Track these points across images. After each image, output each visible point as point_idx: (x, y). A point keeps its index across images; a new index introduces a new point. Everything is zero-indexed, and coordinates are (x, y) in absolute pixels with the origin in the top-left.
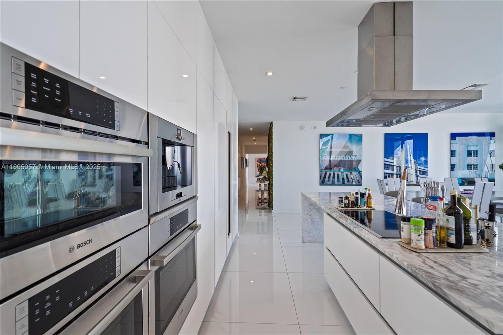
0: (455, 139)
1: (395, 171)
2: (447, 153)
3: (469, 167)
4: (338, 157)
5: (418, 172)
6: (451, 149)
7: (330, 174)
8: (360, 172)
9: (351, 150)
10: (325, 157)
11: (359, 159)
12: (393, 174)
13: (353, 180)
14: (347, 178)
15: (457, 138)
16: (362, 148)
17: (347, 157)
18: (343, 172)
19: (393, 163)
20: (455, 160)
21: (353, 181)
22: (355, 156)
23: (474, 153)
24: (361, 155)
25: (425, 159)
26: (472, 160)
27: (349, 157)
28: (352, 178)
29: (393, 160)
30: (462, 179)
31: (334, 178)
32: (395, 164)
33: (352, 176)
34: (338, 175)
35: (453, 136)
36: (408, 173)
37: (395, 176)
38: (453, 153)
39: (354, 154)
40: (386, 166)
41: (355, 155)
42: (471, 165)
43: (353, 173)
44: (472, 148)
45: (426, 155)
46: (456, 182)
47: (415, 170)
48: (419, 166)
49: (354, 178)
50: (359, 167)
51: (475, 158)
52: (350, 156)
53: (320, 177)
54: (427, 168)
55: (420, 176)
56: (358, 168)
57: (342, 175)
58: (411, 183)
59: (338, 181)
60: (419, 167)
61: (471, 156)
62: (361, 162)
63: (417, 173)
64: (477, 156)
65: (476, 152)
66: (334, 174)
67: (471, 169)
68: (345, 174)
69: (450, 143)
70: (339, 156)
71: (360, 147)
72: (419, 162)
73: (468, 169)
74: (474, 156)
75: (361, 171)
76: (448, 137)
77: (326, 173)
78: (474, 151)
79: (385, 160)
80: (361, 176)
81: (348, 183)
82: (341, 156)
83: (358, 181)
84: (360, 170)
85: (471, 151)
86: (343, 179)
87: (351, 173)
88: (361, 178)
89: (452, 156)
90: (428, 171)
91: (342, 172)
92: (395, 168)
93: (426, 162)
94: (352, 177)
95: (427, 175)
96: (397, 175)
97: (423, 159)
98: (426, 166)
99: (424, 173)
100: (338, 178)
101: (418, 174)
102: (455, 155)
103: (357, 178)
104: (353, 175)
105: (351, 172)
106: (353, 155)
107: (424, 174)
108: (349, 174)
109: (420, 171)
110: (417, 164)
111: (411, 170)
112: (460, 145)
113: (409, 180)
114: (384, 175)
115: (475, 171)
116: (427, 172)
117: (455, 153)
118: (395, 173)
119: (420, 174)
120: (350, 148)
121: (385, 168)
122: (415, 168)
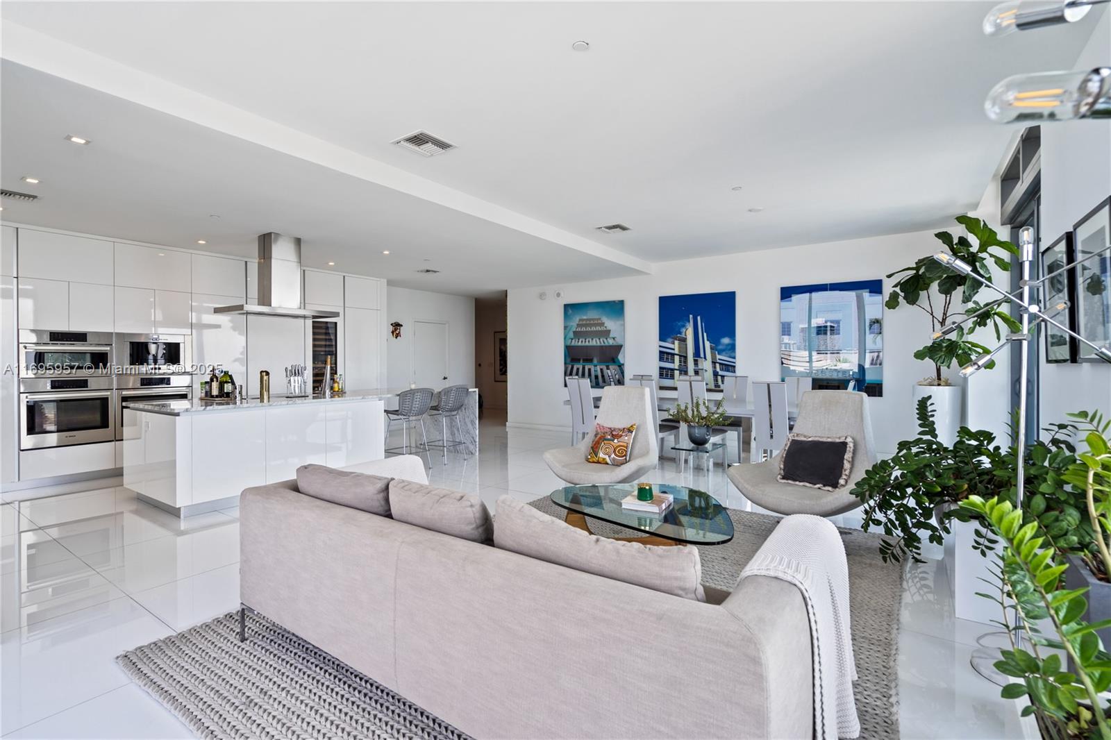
0: (789, 300)
1: (676, 365)
2: (775, 329)
4: (589, 341)
5: (718, 365)
6: (782, 321)
7: (578, 369)
8: (621, 366)
9: (608, 328)
10: (572, 342)
11: (619, 341)
12: (673, 370)
13: (611, 378)
14: (603, 376)
15: (797, 296)
16: (624, 325)
17: (601, 340)
18: (596, 366)
19: (674, 349)
20: (790, 341)
21: (610, 381)
22: (614, 338)
24: (623, 337)
25: (732, 342)
26: (828, 342)
29: (674, 344)
31: (585, 375)
32: (676, 351)
33: (609, 371)
34: (589, 370)
35: (787, 293)
36: (699, 367)
37: (677, 373)
38: (786, 329)
39: (611, 335)
40: (664, 356)
41: (614, 336)
43: (610, 367)
44: (828, 317)
45: (732, 334)
47: (713, 362)
48: (719, 354)
50: (620, 357)
51: (835, 336)
52: (606, 339)
53: (565, 373)
54: (734, 358)
55: (721, 373)
56: (618, 359)
57: (594, 371)
60: (718, 357)
61: (825, 333)
62: (622, 349)
63: (715, 367)
64: (838, 334)
65: (836, 323)
66: (584, 368)
68: (598, 368)
69: (780, 309)
71: (619, 323)
72: (720, 347)
74: (831, 333)
75: (623, 365)
76: (777, 296)
77: (572, 368)
78: (833, 321)
79: (661, 344)
80: (623, 373)
81: (604, 384)
82: (592, 339)
83: (619, 380)
84: (622, 362)
86: (596, 377)
87: (608, 369)
88: (623, 376)
89: (784, 334)
90: (737, 365)
91: (594, 366)
92: (677, 358)
93: (732, 347)
94: (610, 375)
95: (734, 372)
96: (679, 371)
97: (726, 341)
98: (732, 355)
99: (730, 368)
100: (589, 375)
101: (718, 369)
102: (790, 331)
103: (617, 376)
104: (611, 371)
105: (608, 366)
106: (611, 336)
107: (728, 371)
108: (605, 368)
109: (720, 364)
110: (716, 350)
111: (704, 363)
114: (660, 371)
116: (734, 367)
117: (790, 328)
118: (677, 367)
119: (722, 370)
120: (605, 325)
121: (661, 359)
122: (712, 359)
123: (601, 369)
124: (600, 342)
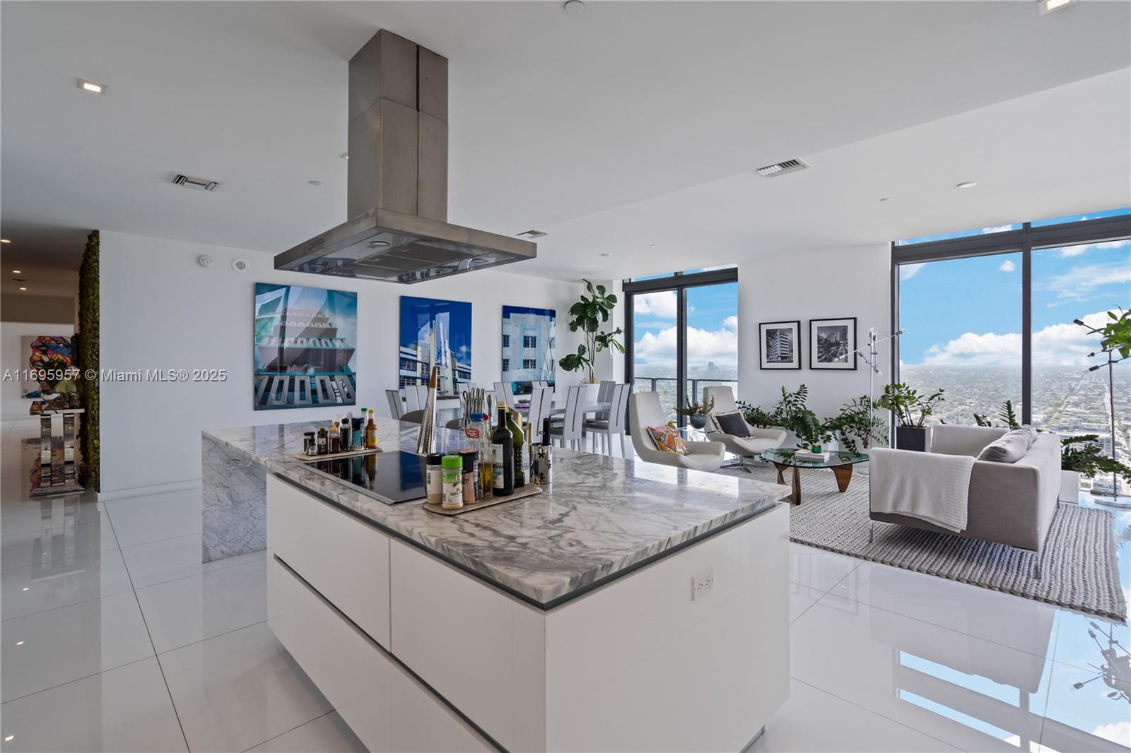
0: (509, 317)
1: (418, 373)
2: (498, 341)
3: (526, 363)
4: (302, 342)
5: (457, 372)
6: (503, 334)
7: (281, 382)
8: (351, 376)
9: (333, 326)
10: (270, 341)
11: (351, 346)
12: (415, 379)
13: (338, 394)
14: (324, 390)
15: (512, 315)
16: (355, 324)
17: (323, 341)
18: (314, 377)
19: (416, 356)
20: (509, 353)
21: (336, 396)
22: (342, 340)
23: (532, 341)
24: (354, 339)
25: (468, 350)
26: (529, 353)
27: (328, 341)
28: (334, 390)
29: (416, 350)
30: (518, 383)
31: (293, 391)
32: (419, 358)
33: (334, 383)
34: (302, 383)
35: (507, 311)
36: (441, 375)
37: (419, 382)
38: (506, 341)
39: (339, 335)
40: (403, 362)
41: (342, 337)
42: (528, 361)
43: (336, 377)
44: (530, 334)
45: (468, 344)
46: (509, 389)
47: (453, 370)
48: (458, 361)
49: (338, 389)
50: (350, 364)
51: (533, 348)
52: (331, 340)
53: (256, 390)
54: (470, 365)
55: (459, 380)
56: (348, 368)
57: (311, 383)
58: (446, 395)
59: (303, 397)
60: (458, 364)
61: (528, 347)
62: (354, 354)
63: (454, 375)
64: (535, 347)
65: (534, 339)
66: (292, 380)
67: (528, 368)
68: (317, 380)
69: (502, 324)
70: (305, 340)
71: (350, 320)
72: (458, 355)
73: (525, 368)
74: (532, 347)
75: (355, 374)
76: (499, 312)
77: (271, 380)
78: (532, 338)
79: (401, 350)
80: (354, 384)
81: (326, 401)
82: (308, 339)
83: (348, 394)
84: (353, 371)
85: (528, 337)
86: (314, 392)
87: (332, 379)
88: (355, 389)
89: (505, 346)
90: (472, 372)
91: (311, 377)
92: (419, 365)
93: (469, 355)
94: (335, 387)
95: (470, 379)
96: (423, 379)
97: (464, 349)
98: (469, 363)
99: (466, 375)
100: (301, 390)
101: (457, 377)
102: (508, 343)
103: (346, 389)
104: (337, 384)
105: (333, 376)
106: (337, 337)
107: (465, 378)
108: (327, 379)
109: (459, 371)
110: (456, 357)
111: (445, 370)
112: (515, 328)
113: (442, 390)
114: (400, 380)
115: (533, 369)
116: (470, 373)
117: (508, 340)
118: (419, 376)
119: (460, 377)
120: (329, 321)
121: (401, 366)
122: (452, 366)
123: (322, 381)
124: (321, 345)
